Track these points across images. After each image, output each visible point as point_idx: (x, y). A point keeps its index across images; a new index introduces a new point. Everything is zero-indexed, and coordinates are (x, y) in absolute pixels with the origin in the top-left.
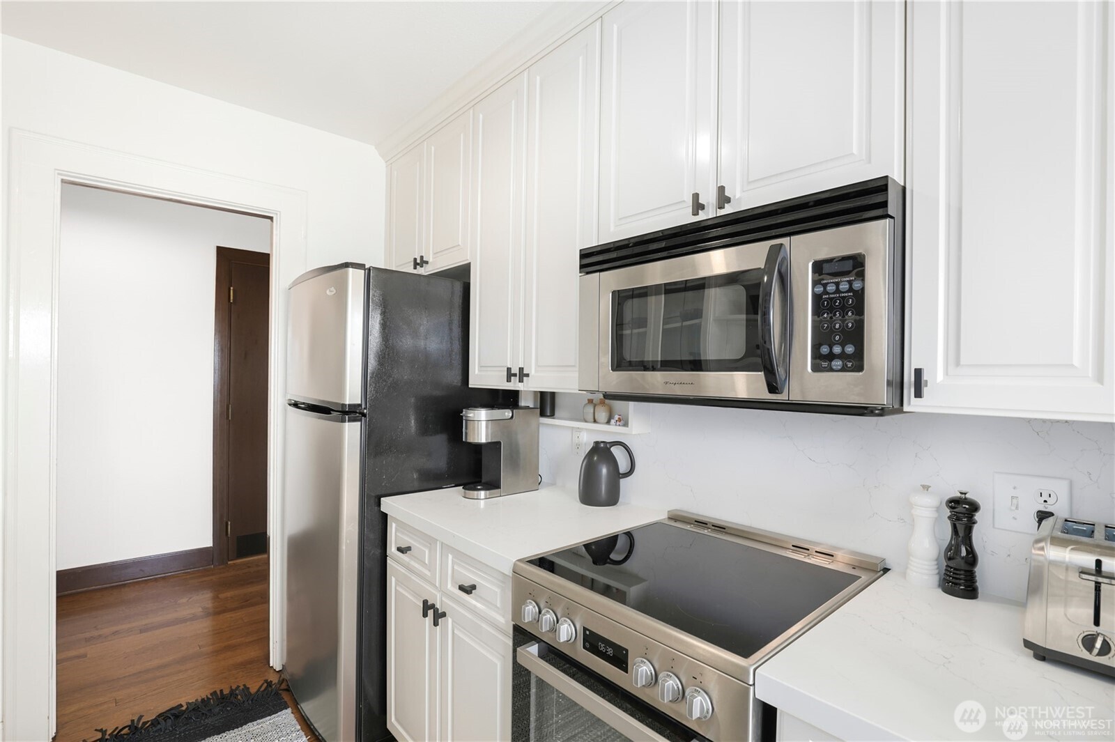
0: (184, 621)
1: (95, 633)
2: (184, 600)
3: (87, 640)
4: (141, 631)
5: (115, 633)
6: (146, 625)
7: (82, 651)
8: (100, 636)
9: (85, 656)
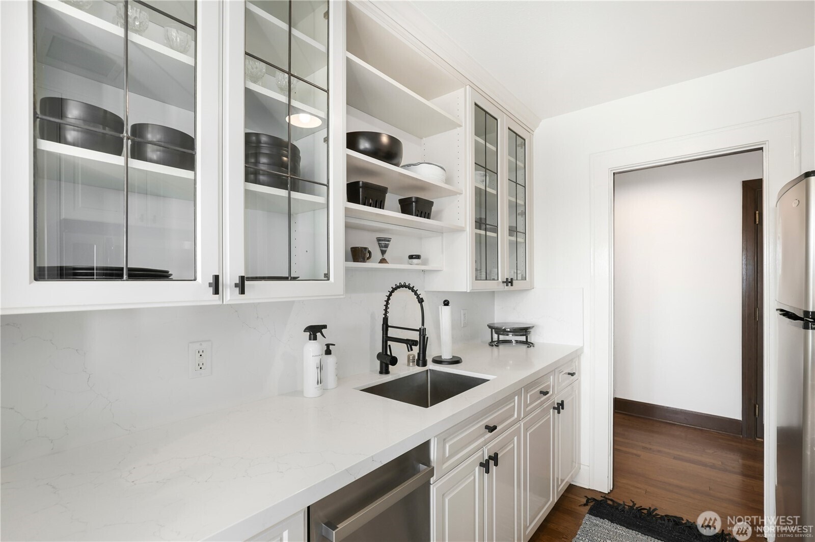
0: (704, 465)
1: (648, 446)
2: (710, 451)
3: (644, 448)
4: (674, 458)
5: (659, 451)
6: (679, 455)
7: (639, 452)
8: (651, 449)
9: (639, 456)
